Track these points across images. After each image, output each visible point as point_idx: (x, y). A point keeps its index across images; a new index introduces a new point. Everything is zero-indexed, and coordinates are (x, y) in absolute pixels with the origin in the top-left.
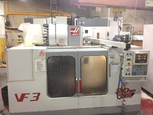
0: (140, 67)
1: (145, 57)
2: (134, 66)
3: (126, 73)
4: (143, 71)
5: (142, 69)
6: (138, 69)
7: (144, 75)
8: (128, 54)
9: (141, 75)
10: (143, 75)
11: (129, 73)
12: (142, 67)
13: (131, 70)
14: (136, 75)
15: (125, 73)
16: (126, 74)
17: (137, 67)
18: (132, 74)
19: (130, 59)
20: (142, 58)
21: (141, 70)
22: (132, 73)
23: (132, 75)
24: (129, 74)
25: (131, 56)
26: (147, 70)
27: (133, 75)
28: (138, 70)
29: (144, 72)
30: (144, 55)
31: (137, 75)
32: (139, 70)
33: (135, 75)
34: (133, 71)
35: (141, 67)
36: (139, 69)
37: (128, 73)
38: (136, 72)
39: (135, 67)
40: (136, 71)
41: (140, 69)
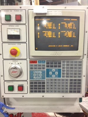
0: (55, 66)
1: (69, 30)
2: (35, 62)
3: (11, 84)
4: (69, 78)
5: (63, 71)
6: (50, 73)
7: (71, 92)
8: (8, 18)
9: (63, 92)
10: (67, 92)
11: (21, 83)
12: (64, 65)
13: (25, 76)
14: (44, 92)
15: (7, 84)
16: (11, 88)
17: (45, 64)
18: (31, 88)
19: (17, 37)
20: (60, 31)
21: (59, 76)
22: (31, 86)
23: (31, 92)
24: (21, 88)
25: (20, 26)
26: (80, 77)
27: (36, 92)
28: (51, 76)
29: (71, 83)
30: (68, 22)
31: (48, 92)
32: (54, 76)
33: (40, 92)
34: (31, 77)
35: (60, 66)
36: (54, 73)
37: (16, 85)
38: (44, 83)
39: (38, 63)
40: (43, 78)
41: (57, 73)
